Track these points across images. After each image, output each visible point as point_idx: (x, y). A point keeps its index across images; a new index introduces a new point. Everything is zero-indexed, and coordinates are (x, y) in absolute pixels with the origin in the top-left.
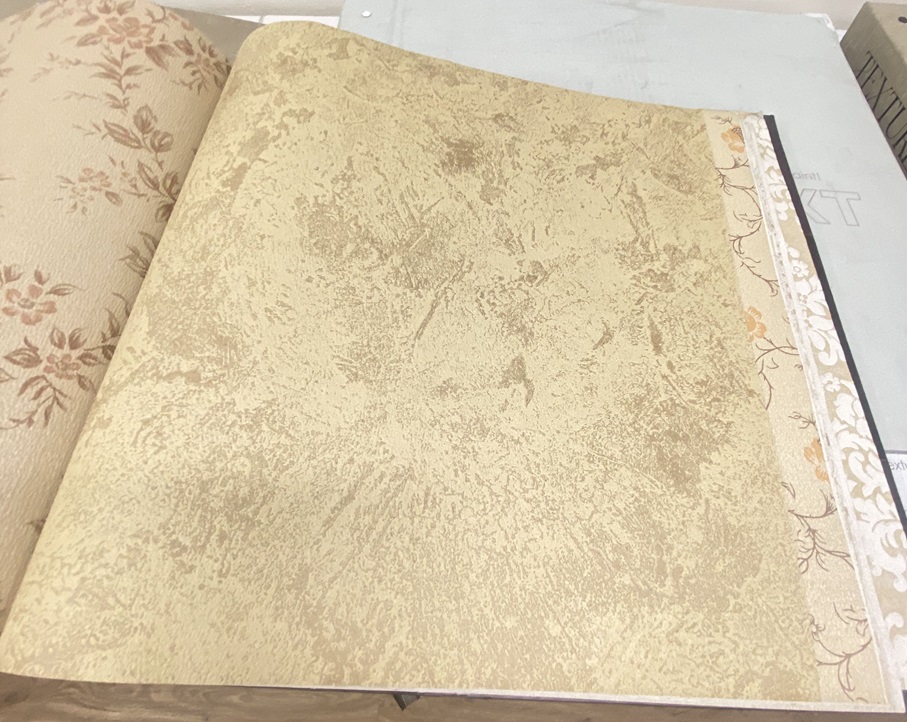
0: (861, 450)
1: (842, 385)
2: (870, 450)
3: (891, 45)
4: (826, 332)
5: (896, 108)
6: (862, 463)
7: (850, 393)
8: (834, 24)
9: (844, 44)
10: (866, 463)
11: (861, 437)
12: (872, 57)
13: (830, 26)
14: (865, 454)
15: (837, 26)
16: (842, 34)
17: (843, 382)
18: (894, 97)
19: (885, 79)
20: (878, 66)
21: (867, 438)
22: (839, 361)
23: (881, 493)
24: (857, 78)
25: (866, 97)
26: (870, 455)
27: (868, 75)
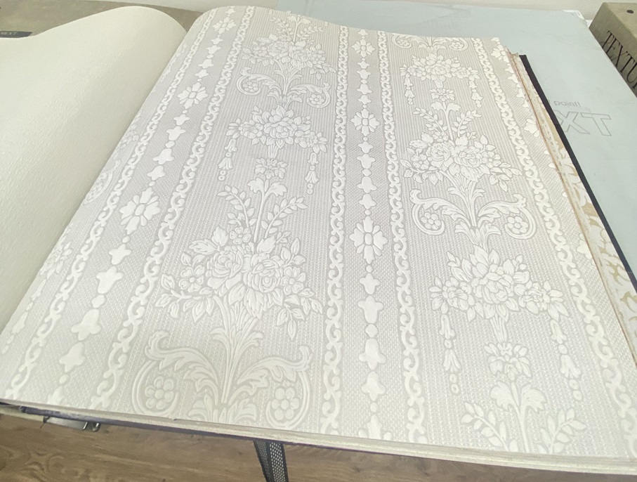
0: (611, 265)
1: (591, 220)
2: (618, 265)
3: (623, 26)
4: (575, 184)
5: (632, 64)
6: (613, 274)
7: (598, 225)
8: (583, 16)
9: (591, 28)
10: (616, 274)
11: (610, 255)
12: (611, 34)
13: (581, 17)
14: (615, 268)
15: (586, 17)
16: (589, 22)
17: (592, 217)
18: (629, 57)
19: (622, 47)
20: (616, 39)
21: (615, 256)
22: (587, 203)
23: (630, 297)
24: (603, 47)
25: (610, 58)
26: (619, 268)
27: (610, 45)
